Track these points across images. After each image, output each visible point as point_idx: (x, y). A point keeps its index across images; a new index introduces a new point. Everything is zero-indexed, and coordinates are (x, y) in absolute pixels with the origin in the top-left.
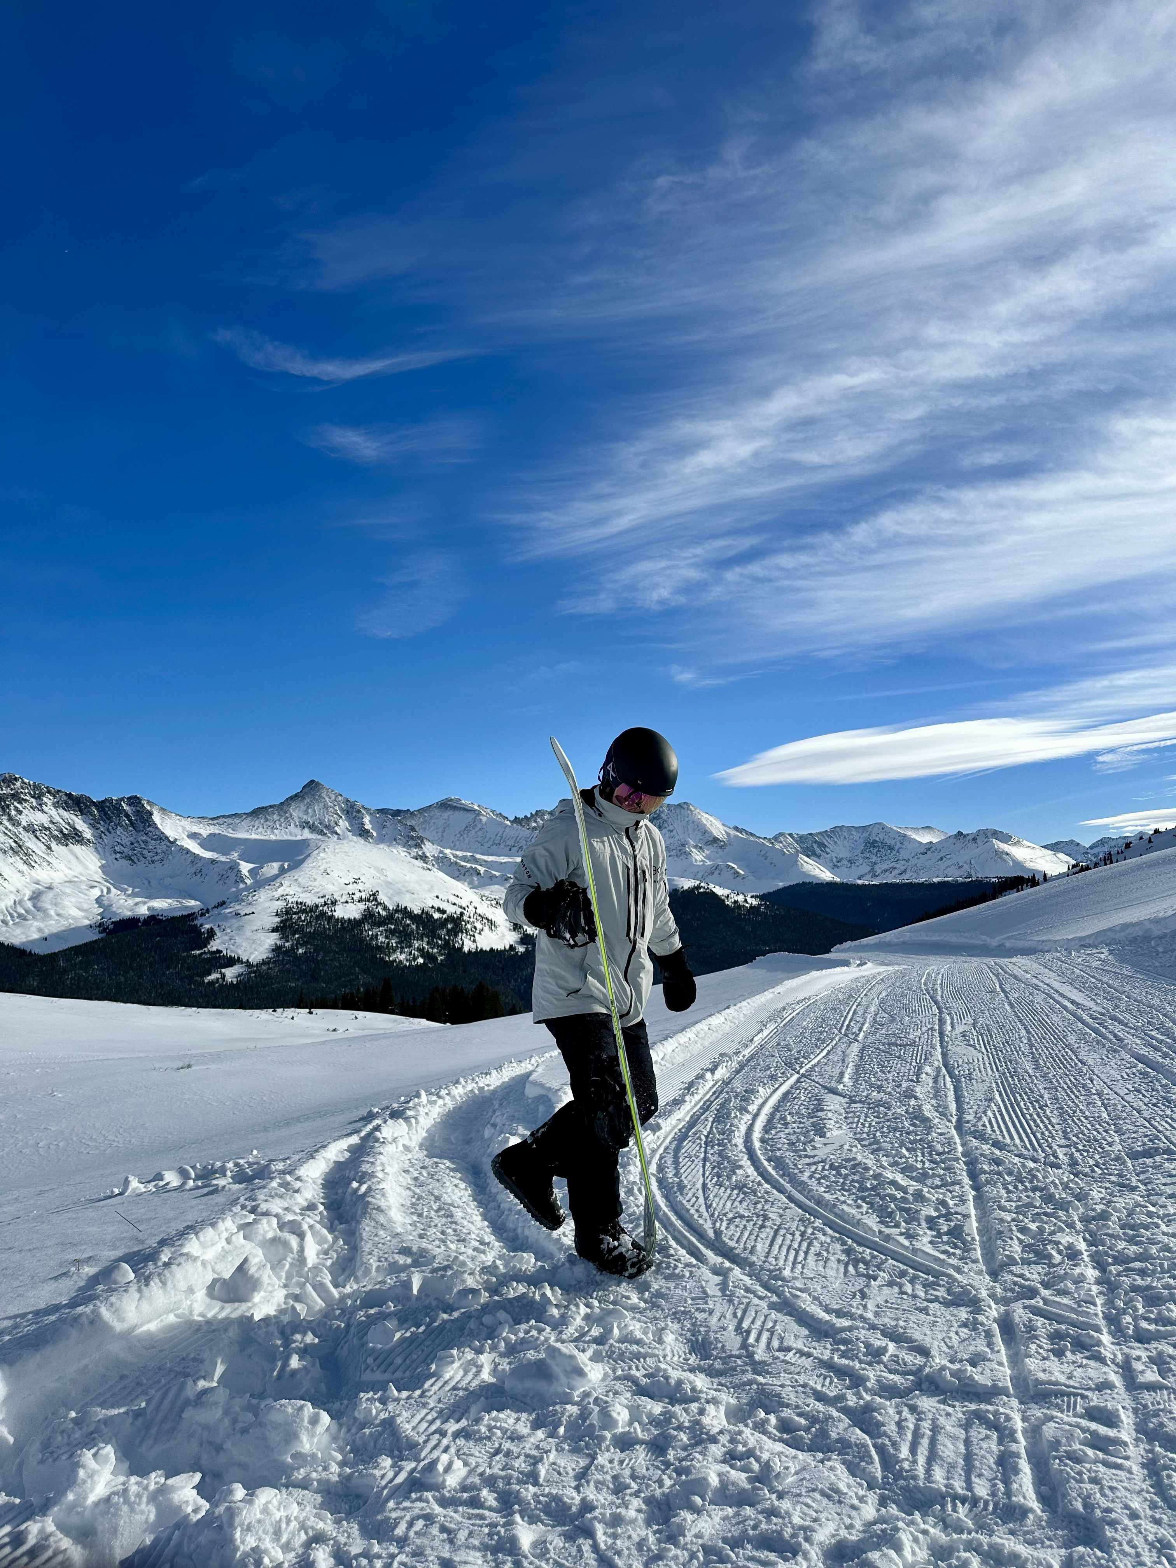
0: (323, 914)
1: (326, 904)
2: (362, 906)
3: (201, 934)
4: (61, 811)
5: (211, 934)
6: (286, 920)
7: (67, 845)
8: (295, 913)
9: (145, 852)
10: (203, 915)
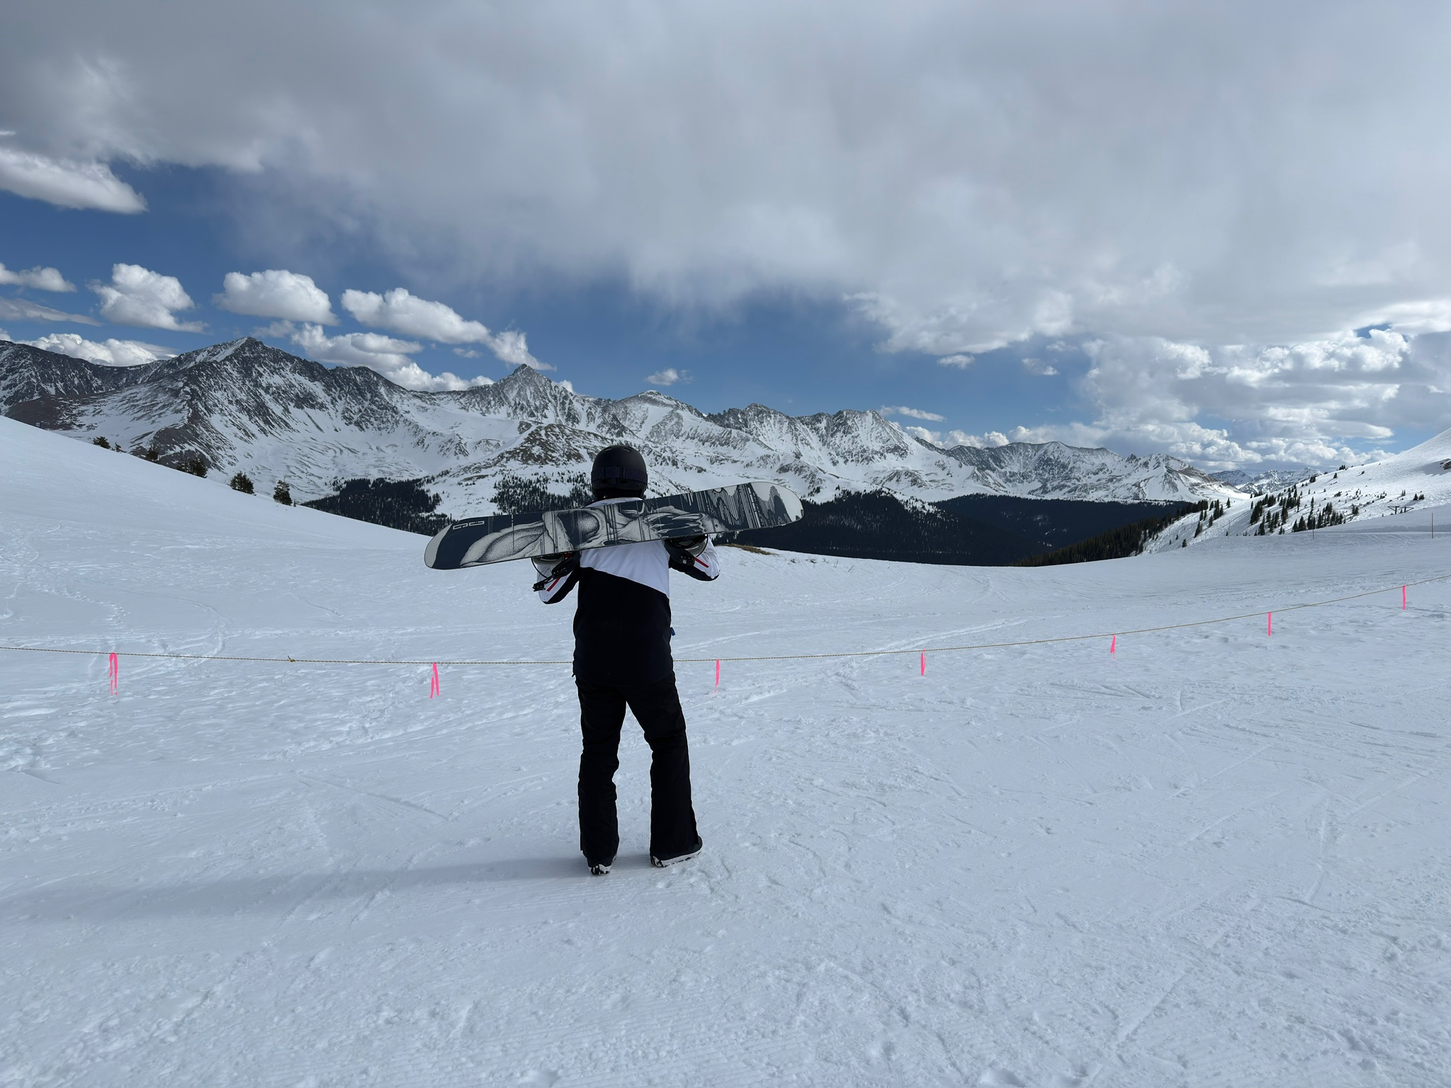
0: (536, 490)
1: (538, 481)
2: (571, 486)
3: (428, 498)
4: (297, 376)
5: (437, 499)
6: (503, 493)
7: (302, 408)
8: (511, 487)
9: (372, 420)
10: (429, 481)
